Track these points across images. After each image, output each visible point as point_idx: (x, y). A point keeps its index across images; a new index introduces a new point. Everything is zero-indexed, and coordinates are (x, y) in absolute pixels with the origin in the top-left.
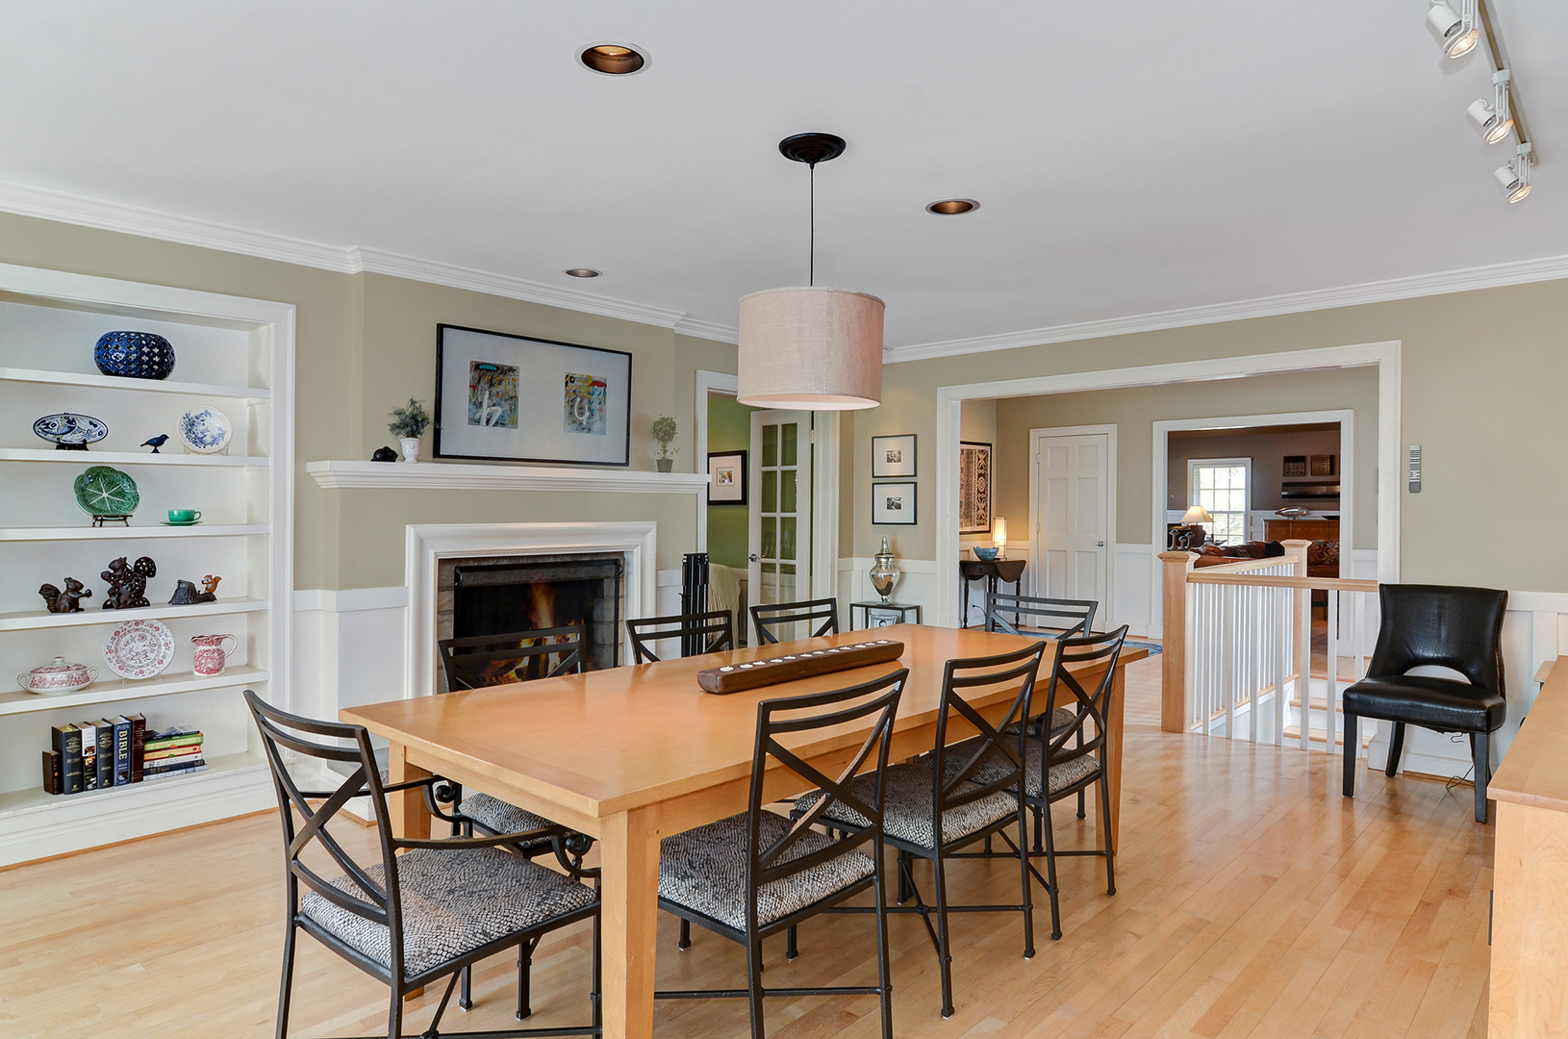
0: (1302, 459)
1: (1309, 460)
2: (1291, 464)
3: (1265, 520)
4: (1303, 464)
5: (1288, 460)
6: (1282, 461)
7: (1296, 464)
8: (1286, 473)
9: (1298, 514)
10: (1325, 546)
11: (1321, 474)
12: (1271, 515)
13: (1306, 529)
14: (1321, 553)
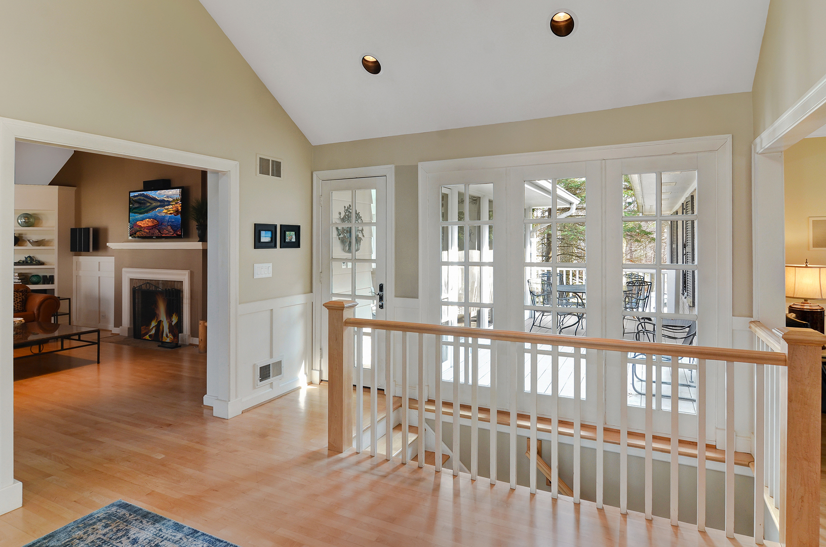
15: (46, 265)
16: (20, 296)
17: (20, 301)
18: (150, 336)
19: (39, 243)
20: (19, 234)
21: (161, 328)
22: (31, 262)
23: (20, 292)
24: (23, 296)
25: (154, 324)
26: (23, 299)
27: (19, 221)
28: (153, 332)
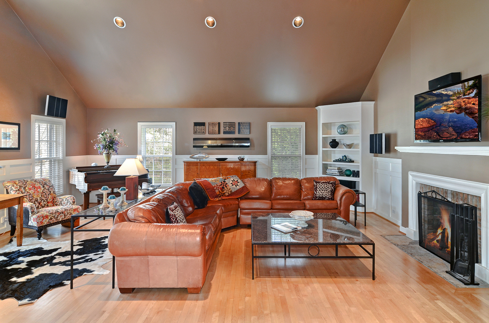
0: (203, 124)
1: (207, 125)
2: (198, 127)
3: (184, 162)
4: (204, 127)
5: (196, 124)
6: (193, 125)
7: (200, 127)
8: (195, 132)
9: (203, 157)
10: (224, 182)
11: (213, 133)
12: (187, 158)
13: (207, 167)
14: (223, 188)
15: (355, 163)
16: (330, 187)
17: (330, 191)
18: (438, 241)
19: (350, 146)
20: (339, 140)
21: (446, 234)
22: (345, 160)
23: (331, 184)
24: (332, 187)
25: (440, 231)
26: (332, 189)
27: (338, 130)
28: (439, 238)
